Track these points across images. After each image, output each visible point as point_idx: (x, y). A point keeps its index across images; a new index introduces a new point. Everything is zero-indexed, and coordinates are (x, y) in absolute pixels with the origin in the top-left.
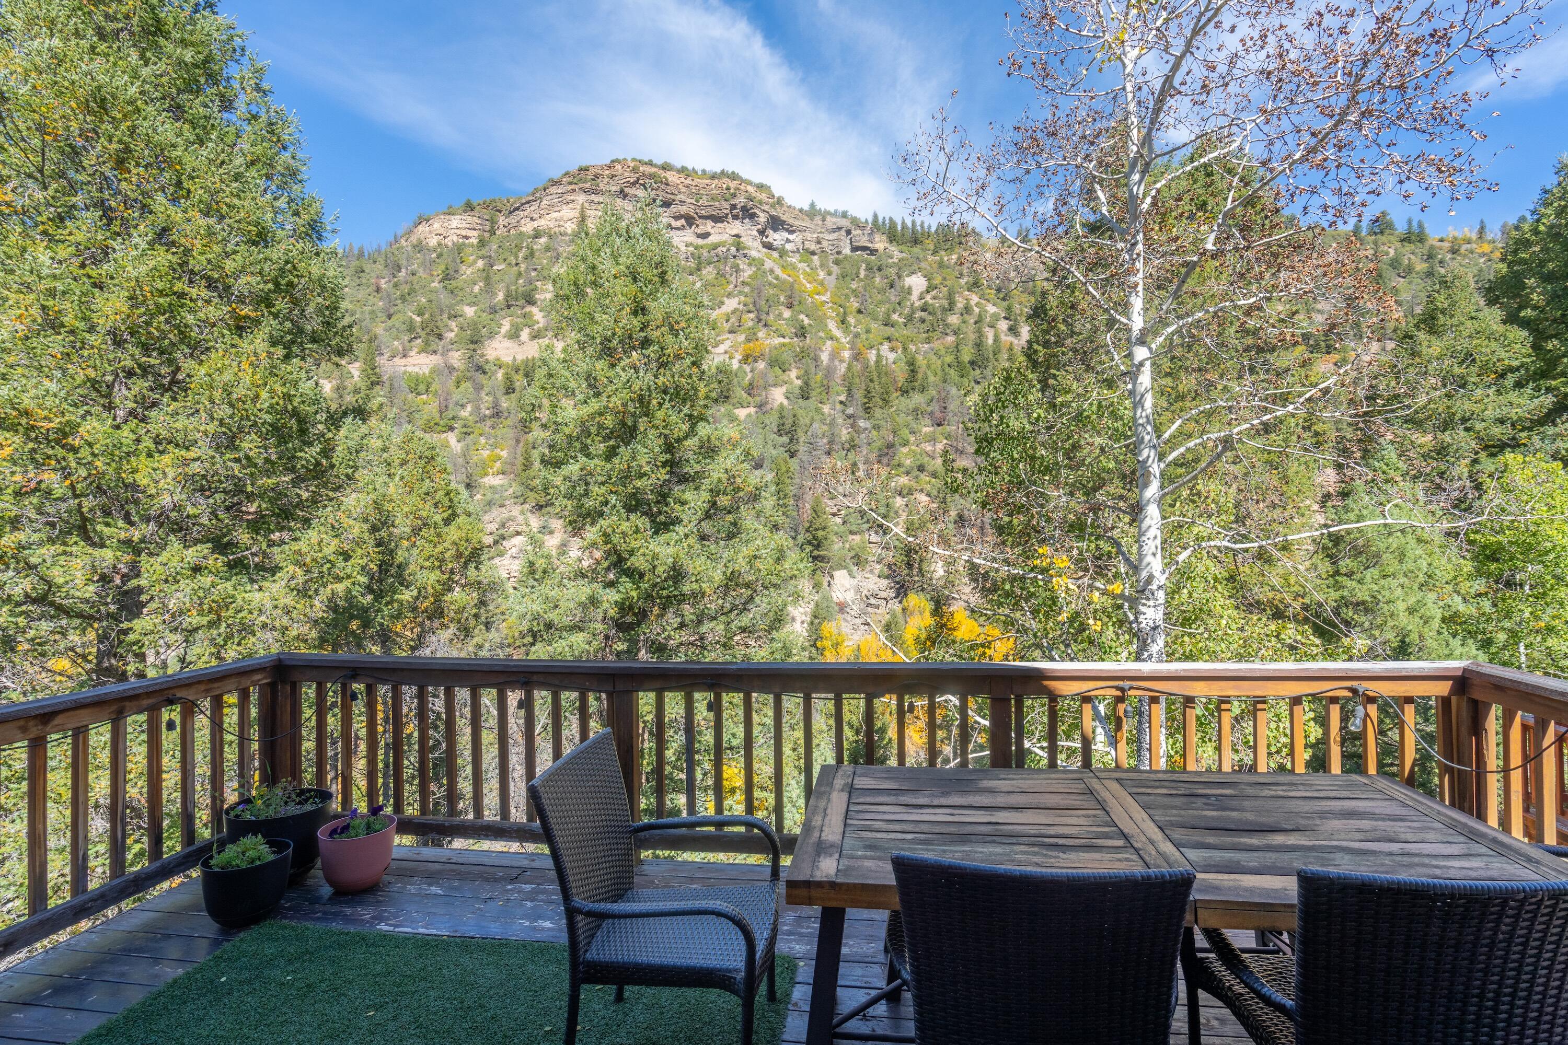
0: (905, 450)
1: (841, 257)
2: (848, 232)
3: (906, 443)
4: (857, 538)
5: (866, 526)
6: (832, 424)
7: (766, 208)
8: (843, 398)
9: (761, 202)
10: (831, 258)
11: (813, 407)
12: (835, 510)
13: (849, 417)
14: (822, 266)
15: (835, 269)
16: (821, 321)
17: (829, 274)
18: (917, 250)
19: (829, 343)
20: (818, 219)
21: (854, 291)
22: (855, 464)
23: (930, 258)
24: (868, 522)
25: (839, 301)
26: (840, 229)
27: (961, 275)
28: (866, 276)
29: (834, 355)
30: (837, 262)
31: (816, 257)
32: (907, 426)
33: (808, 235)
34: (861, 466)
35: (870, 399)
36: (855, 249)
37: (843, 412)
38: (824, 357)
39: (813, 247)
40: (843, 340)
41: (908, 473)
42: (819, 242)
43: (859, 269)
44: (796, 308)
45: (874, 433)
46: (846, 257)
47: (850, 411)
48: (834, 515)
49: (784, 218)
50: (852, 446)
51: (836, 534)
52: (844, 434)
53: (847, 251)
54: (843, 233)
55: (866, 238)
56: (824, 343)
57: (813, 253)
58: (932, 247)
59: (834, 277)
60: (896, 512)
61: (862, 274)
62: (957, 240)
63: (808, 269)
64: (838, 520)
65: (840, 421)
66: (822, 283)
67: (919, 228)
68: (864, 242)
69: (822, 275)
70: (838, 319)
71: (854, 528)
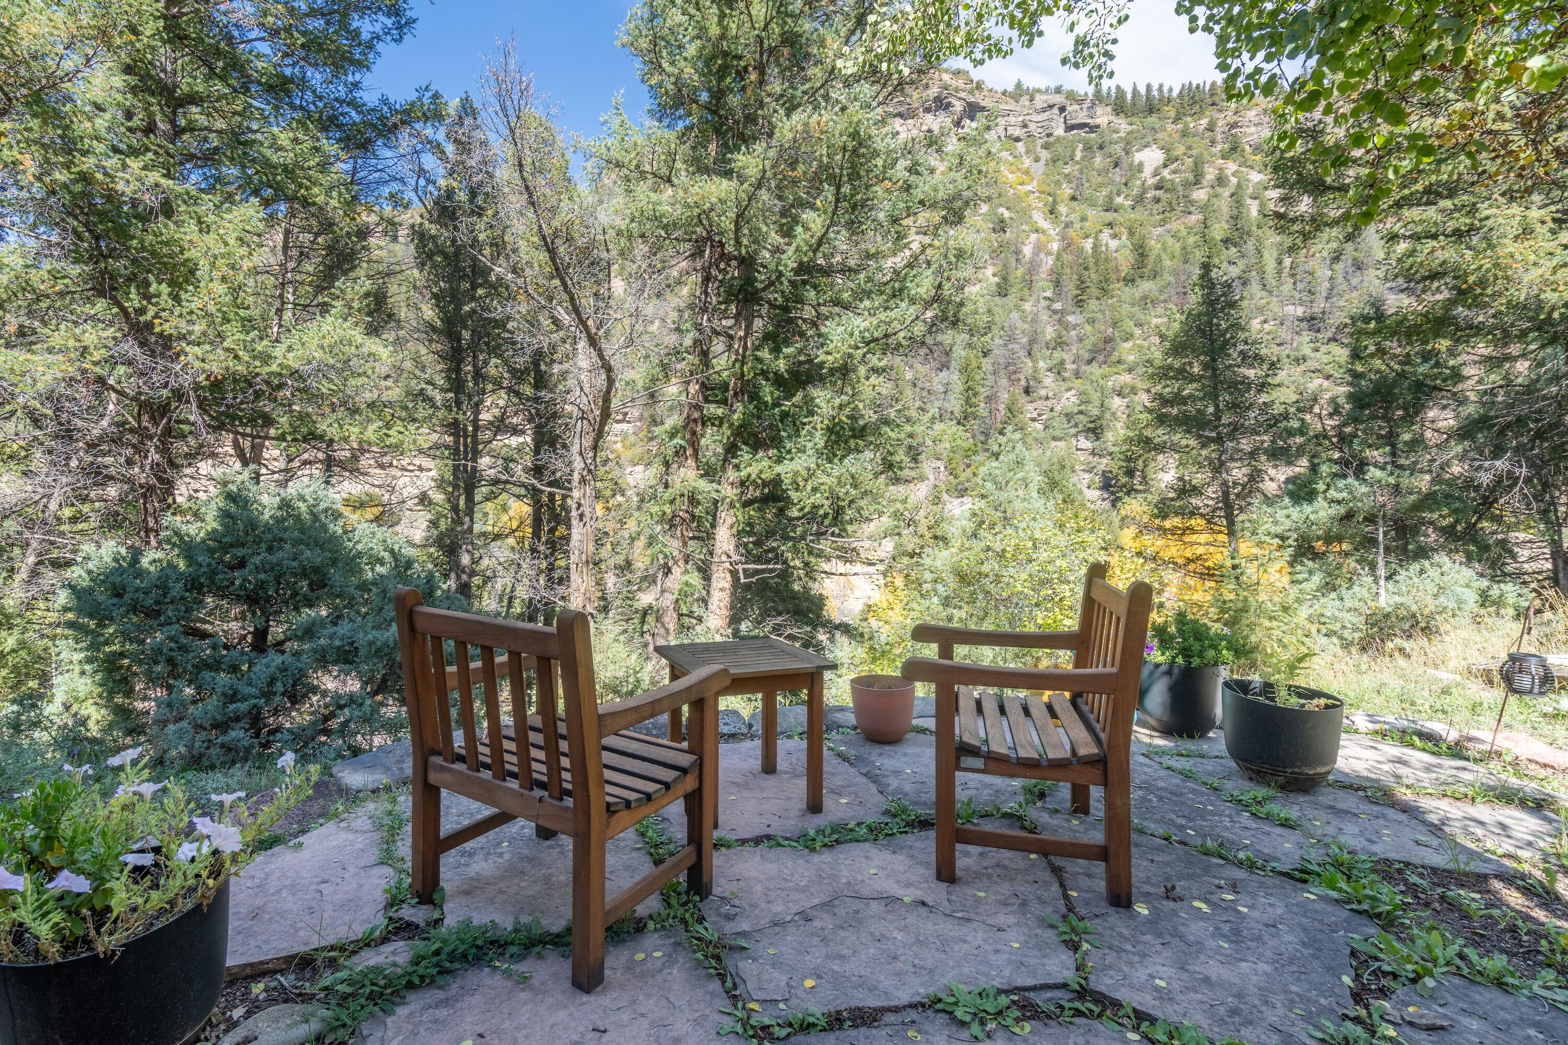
0: (1127, 345)
1: (1052, 139)
2: (1062, 109)
3: (1129, 337)
4: (1061, 444)
5: (1073, 431)
6: (1034, 321)
7: (962, 95)
8: (1049, 294)
9: (957, 90)
10: (1039, 142)
11: (1011, 305)
12: (1035, 415)
13: (1055, 312)
14: (1028, 152)
15: (1045, 155)
16: (1025, 214)
17: (1037, 160)
18: (1153, 119)
19: (1033, 237)
20: (1025, 100)
21: (1067, 176)
22: (1062, 362)
23: (1170, 127)
24: (1076, 425)
25: (1048, 189)
26: (1051, 107)
27: (1213, 142)
28: (1083, 158)
29: (1039, 248)
30: (1046, 146)
31: (1020, 144)
32: (1131, 318)
33: (1012, 119)
34: (1069, 366)
35: (1083, 290)
36: (1069, 128)
37: (1049, 308)
38: (1027, 251)
39: (1017, 132)
40: (1052, 232)
41: (1130, 371)
42: (1025, 126)
43: (1074, 151)
44: (995, 201)
45: (1088, 328)
46: (1058, 139)
47: (1058, 306)
48: (1033, 420)
49: (983, 103)
50: (1059, 343)
51: (1036, 439)
52: (1049, 332)
53: (1060, 131)
54: (1056, 110)
55: (1085, 113)
56: (1028, 236)
57: (1018, 140)
58: (1172, 114)
59: (1043, 162)
60: (1114, 414)
61: (1078, 156)
62: (1209, 101)
63: (1010, 158)
64: (1039, 427)
65: (1044, 317)
66: (1027, 172)
67: (1156, 93)
68: (1082, 118)
69: (1027, 162)
70: (1046, 210)
71: (1058, 433)
